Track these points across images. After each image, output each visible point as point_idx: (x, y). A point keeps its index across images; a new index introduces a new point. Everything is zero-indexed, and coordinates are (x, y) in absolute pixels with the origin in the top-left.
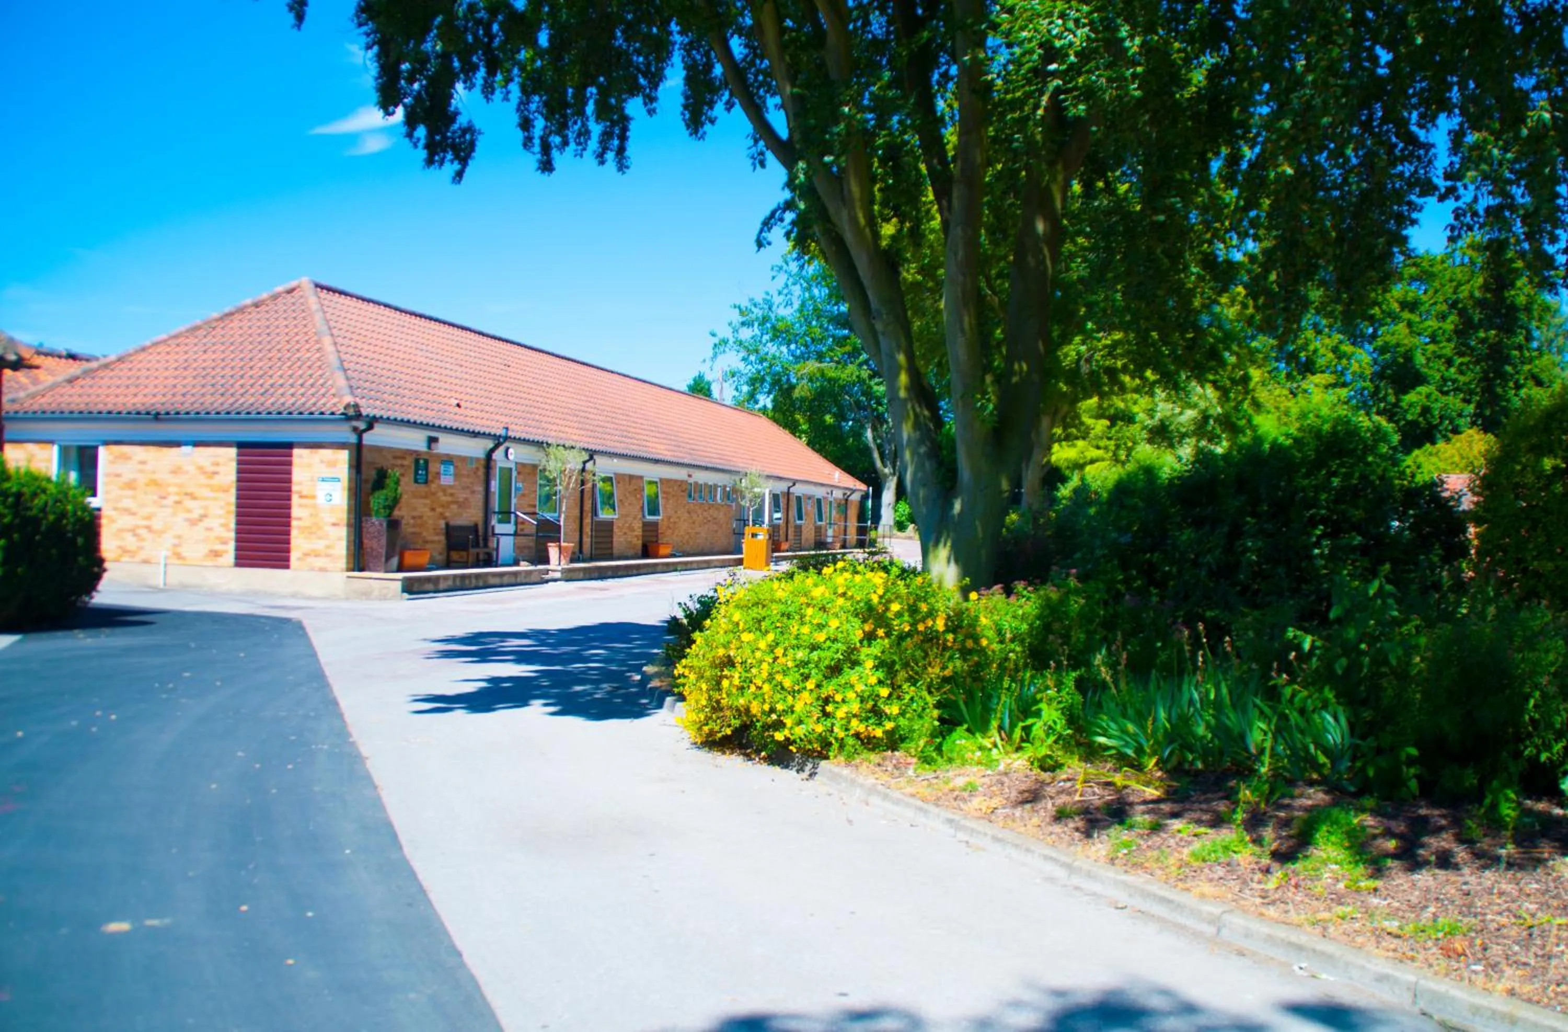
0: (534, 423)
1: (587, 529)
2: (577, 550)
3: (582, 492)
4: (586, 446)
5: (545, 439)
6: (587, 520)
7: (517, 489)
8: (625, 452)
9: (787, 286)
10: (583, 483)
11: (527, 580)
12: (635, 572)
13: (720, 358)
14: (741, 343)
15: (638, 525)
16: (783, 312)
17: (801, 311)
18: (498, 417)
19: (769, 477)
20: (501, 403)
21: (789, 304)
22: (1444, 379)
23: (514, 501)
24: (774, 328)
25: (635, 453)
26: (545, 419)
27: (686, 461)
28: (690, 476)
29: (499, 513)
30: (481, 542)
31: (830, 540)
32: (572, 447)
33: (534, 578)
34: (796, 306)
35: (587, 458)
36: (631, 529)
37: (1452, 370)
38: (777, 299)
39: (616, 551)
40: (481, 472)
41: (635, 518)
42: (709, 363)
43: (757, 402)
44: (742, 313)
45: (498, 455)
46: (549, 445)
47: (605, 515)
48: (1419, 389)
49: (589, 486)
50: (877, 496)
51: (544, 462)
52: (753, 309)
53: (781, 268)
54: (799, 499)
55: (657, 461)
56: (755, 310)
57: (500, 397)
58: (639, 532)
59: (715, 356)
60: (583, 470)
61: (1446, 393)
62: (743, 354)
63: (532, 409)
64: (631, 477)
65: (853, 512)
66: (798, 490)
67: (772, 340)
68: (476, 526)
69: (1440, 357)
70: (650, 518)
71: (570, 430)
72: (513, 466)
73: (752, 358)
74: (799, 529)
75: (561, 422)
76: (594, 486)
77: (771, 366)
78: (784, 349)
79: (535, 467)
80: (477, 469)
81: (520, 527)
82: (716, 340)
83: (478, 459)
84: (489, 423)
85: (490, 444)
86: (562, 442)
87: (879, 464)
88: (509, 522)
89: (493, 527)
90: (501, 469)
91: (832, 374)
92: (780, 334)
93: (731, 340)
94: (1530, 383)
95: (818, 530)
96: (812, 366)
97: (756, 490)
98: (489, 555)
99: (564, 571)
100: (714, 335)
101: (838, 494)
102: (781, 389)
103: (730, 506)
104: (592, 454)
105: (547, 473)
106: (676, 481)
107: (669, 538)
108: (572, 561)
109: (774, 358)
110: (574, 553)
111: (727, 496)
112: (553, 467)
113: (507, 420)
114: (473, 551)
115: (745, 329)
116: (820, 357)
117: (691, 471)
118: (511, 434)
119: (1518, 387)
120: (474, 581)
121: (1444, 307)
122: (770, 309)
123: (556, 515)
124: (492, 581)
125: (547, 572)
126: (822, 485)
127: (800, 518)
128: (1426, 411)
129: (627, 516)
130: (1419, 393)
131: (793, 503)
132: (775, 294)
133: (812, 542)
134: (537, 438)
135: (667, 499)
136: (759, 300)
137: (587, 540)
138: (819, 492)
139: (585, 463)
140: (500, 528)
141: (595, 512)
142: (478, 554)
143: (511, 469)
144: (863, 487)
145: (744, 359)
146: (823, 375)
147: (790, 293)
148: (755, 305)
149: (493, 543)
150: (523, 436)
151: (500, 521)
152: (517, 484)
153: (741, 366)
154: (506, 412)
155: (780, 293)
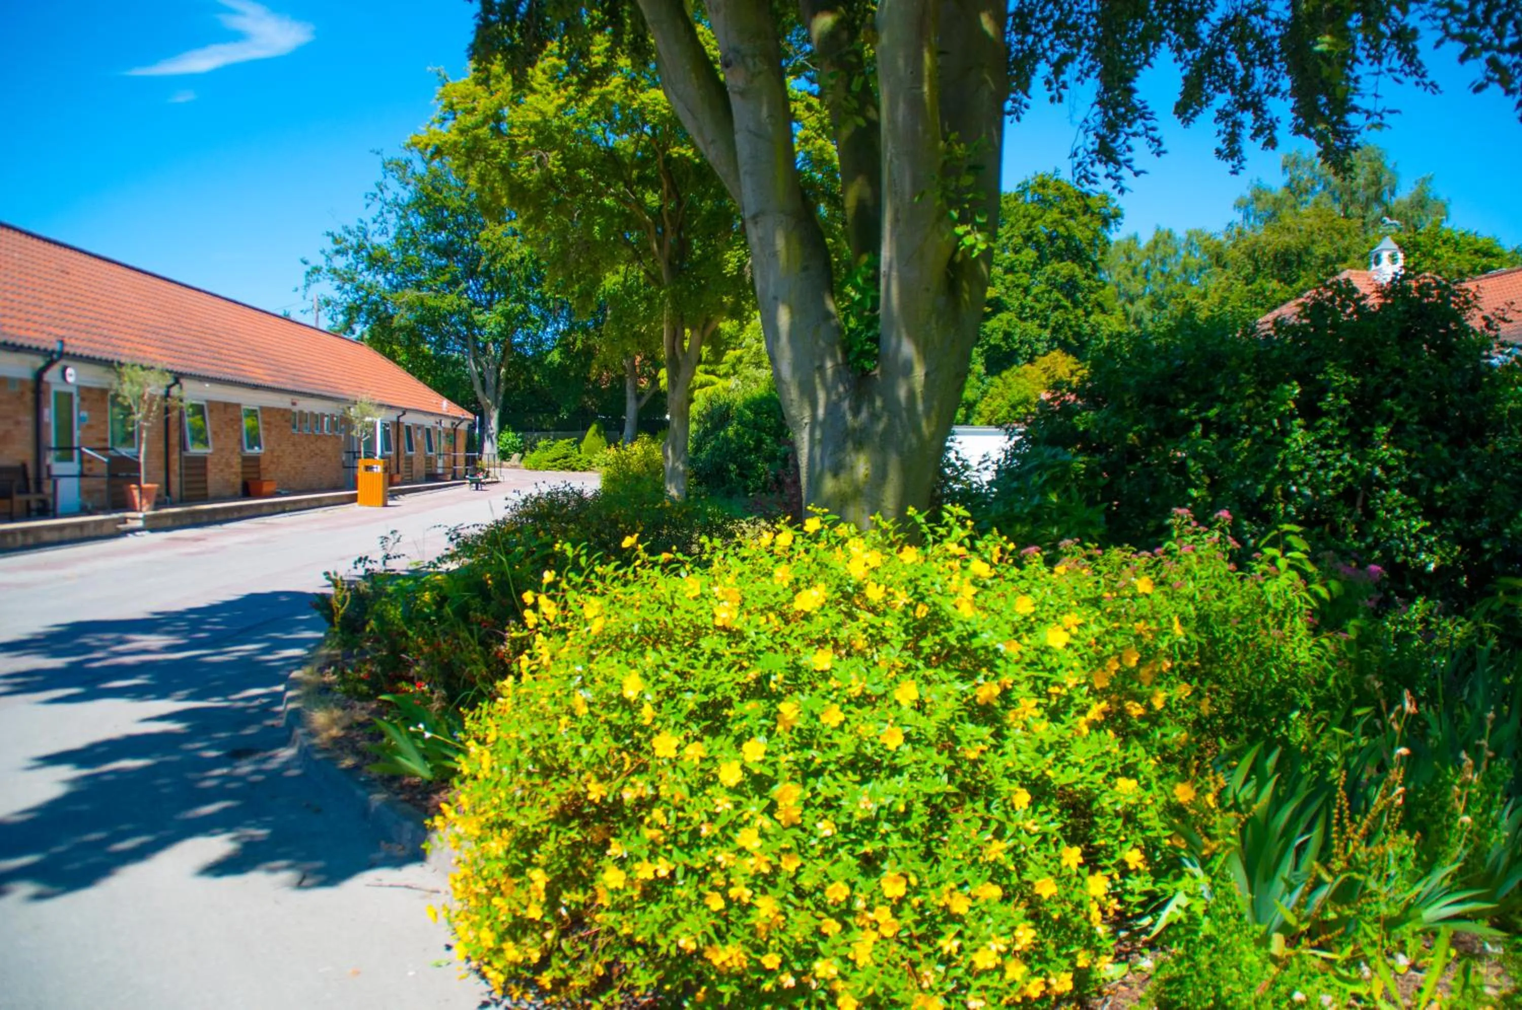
0: (101, 339)
1: (175, 467)
2: (163, 492)
3: (167, 421)
4: (170, 368)
5: (116, 358)
6: (175, 457)
7: (81, 419)
8: (218, 376)
9: (382, 214)
10: (167, 410)
11: (98, 533)
12: (236, 515)
13: (314, 286)
14: (335, 272)
15: (236, 461)
16: (378, 240)
17: (396, 238)
18: (51, 329)
19: (381, 406)
20: (56, 314)
21: (384, 232)
22: (1023, 307)
23: (77, 433)
24: (370, 255)
25: (230, 377)
26: (117, 335)
27: (289, 387)
28: (294, 404)
29: (58, 449)
30: (32, 483)
31: (440, 471)
32: (151, 368)
33: (106, 530)
34: (392, 234)
35: (172, 382)
36: (229, 465)
37: (1029, 298)
38: (372, 228)
39: (211, 491)
40: (29, 396)
41: (232, 452)
42: (301, 292)
43: (353, 332)
44: (336, 241)
45: (52, 375)
46: (121, 364)
47: (196, 450)
48: (999, 316)
49: (175, 414)
50: (483, 425)
51: (115, 385)
52: (347, 236)
53: (375, 196)
54: (408, 428)
55: (256, 387)
56: (350, 238)
57: (55, 306)
58: (238, 468)
59: (308, 285)
60: (168, 395)
61: (1024, 320)
62: (337, 283)
63: (99, 323)
64: (227, 405)
65: (461, 442)
66: (408, 419)
67: (368, 269)
68: (24, 466)
69: (1018, 286)
70: (249, 451)
71: (149, 349)
72: (74, 390)
73: (348, 287)
74: (410, 458)
75: (138, 339)
76: (181, 414)
77: (368, 294)
78: (380, 278)
79: (104, 392)
80: (22, 393)
81: (87, 466)
82: (308, 268)
83: (22, 382)
84: (37, 335)
85: (40, 362)
86: (139, 362)
87: (480, 394)
88: (71, 459)
89: (49, 468)
90: (58, 394)
91: (431, 303)
92: (377, 262)
93: (325, 268)
94: (1097, 310)
95: (429, 460)
96: (410, 295)
97: (368, 419)
98: (44, 502)
99: (146, 519)
100: (306, 263)
101: (446, 424)
102: (379, 319)
103: (338, 438)
104: (178, 378)
105: (120, 399)
106: (278, 410)
107: (271, 475)
108: (158, 505)
109: (371, 286)
110: (159, 496)
111: (334, 425)
112: (128, 390)
113: (62, 333)
114: (19, 499)
115: (338, 257)
116: (419, 285)
117: (296, 398)
118: (67, 349)
119: (1088, 314)
120: (20, 538)
121: (1020, 240)
122: (365, 237)
123: (133, 450)
124: (47, 536)
125: (124, 520)
126: (432, 414)
127: (411, 449)
128: (1007, 335)
129: (222, 450)
130: (1000, 320)
131: (404, 433)
132: (370, 222)
133: (423, 474)
134: (105, 356)
135: (268, 430)
136: (353, 226)
137: (175, 480)
138: (429, 422)
139: (169, 387)
140: (58, 468)
141: (183, 446)
142: (28, 503)
143: (70, 395)
144: (470, 416)
145: (339, 288)
146: (422, 304)
147: (385, 221)
148: (349, 233)
149: (48, 488)
150: (86, 352)
151: (60, 459)
152: (79, 414)
153: (336, 295)
154: (63, 324)
155: (375, 222)
